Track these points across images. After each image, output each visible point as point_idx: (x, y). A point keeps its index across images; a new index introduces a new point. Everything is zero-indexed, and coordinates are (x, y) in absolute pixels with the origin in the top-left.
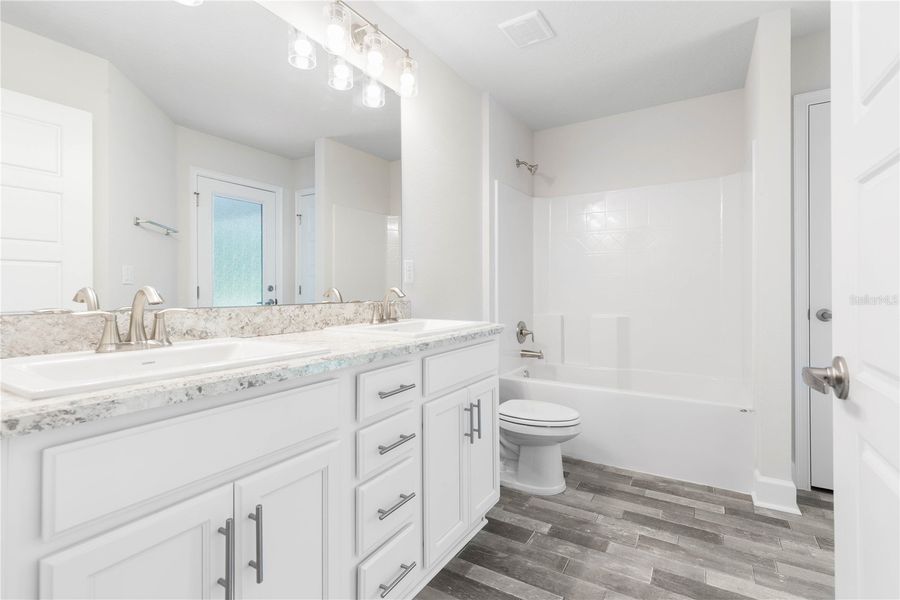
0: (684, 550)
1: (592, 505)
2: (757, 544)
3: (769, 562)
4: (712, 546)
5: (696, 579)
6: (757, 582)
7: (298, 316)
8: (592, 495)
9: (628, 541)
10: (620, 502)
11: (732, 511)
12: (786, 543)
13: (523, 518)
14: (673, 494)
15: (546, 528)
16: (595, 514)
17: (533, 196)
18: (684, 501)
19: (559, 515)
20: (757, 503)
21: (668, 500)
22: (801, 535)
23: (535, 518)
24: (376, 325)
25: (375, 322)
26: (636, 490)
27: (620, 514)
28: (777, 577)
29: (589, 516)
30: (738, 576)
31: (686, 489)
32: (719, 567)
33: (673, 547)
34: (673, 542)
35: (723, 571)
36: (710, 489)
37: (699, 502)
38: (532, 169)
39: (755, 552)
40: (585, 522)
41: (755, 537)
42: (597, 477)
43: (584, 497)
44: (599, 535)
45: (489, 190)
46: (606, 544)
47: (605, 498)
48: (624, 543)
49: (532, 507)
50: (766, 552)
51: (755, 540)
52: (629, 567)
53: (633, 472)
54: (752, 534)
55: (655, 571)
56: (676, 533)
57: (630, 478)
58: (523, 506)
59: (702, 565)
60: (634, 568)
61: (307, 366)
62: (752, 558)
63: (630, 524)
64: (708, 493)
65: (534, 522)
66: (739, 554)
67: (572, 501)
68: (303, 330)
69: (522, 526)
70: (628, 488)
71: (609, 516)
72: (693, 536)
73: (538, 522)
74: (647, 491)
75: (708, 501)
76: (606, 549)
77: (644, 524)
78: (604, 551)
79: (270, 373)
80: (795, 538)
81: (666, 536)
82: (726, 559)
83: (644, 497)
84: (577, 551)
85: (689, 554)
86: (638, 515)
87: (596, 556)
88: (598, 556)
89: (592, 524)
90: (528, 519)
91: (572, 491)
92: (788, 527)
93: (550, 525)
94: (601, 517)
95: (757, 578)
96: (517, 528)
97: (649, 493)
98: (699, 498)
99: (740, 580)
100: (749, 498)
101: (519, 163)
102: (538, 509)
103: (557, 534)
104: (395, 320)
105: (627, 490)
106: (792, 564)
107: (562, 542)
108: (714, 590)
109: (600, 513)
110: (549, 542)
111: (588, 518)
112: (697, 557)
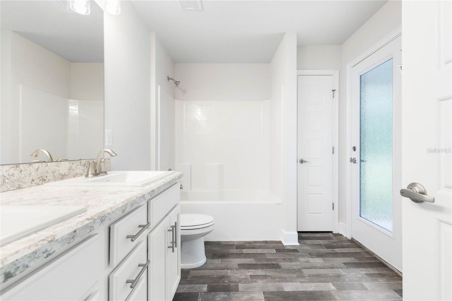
0: (269, 276)
1: (223, 265)
2: (293, 263)
3: (299, 271)
4: (278, 270)
5: (280, 290)
6: (301, 282)
7: (13, 175)
8: (220, 260)
9: (245, 281)
10: (234, 260)
11: (278, 250)
12: (301, 259)
13: (190, 286)
14: (254, 248)
15: (205, 288)
16: (226, 271)
17: (175, 98)
18: (259, 251)
19: (209, 277)
20: (285, 244)
21: (253, 252)
22: (303, 254)
23: (197, 283)
24: (91, 178)
25: (90, 176)
26: (238, 251)
27: (236, 266)
28: (305, 277)
29: (223, 272)
30: (293, 282)
31: (258, 244)
32: (285, 280)
33: (265, 277)
34: (264, 274)
35: (287, 281)
36: (266, 242)
37: (265, 250)
38: (177, 83)
39: (294, 267)
40: (223, 277)
41: (291, 260)
42: (219, 249)
43: (217, 262)
44: (232, 282)
45: (155, 91)
46: (237, 286)
47: (227, 259)
48: (245, 283)
49: (192, 277)
50: (297, 266)
51: (291, 262)
52: (252, 295)
53: (234, 242)
54: (289, 259)
55: (264, 293)
56: (263, 269)
57: (233, 245)
58: (188, 278)
59: (279, 282)
60: (255, 295)
61: (75, 231)
62: (293, 271)
63: (244, 271)
64: (266, 244)
65: (197, 286)
66: (289, 271)
67: (212, 266)
68: (19, 188)
69: (191, 291)
70: (235, 251)
71: (233, 270)
72: (270, 268)
73: (199, 285)
74: (243, 250)
75: (268, 248)
76: (238, 289)
77: (249, 269)
78: (238, 291)
79: (35, 253)
80: (303, 256)
81: (260, 272)
82: (286, 275)
83: (243, 254)
84: (226, 296)
85: (273, 278)
86: (244, 264)
87: (236, 295)
88: (237, 295)
89: (227, 277)
90: (194, 285)
91: (210, 261)
92: (298, 252)
93: (206, 285)
94: (229, 271)
95: (300, 280)
96: (189, 293)
97: (245, 251)
98: (264, 248)
99: (295, 283)
100: (280, 242)
101: (169, 79)
102: (196, 277)
103: (212, 289)
104: (106, 173)
105: (235, 252)
106: (306, 268)
107: (216, 293)
108: (288, 292)
109: (228, 269)
110: (210, 296)
111: (223, 274)
112: (276, 278)
